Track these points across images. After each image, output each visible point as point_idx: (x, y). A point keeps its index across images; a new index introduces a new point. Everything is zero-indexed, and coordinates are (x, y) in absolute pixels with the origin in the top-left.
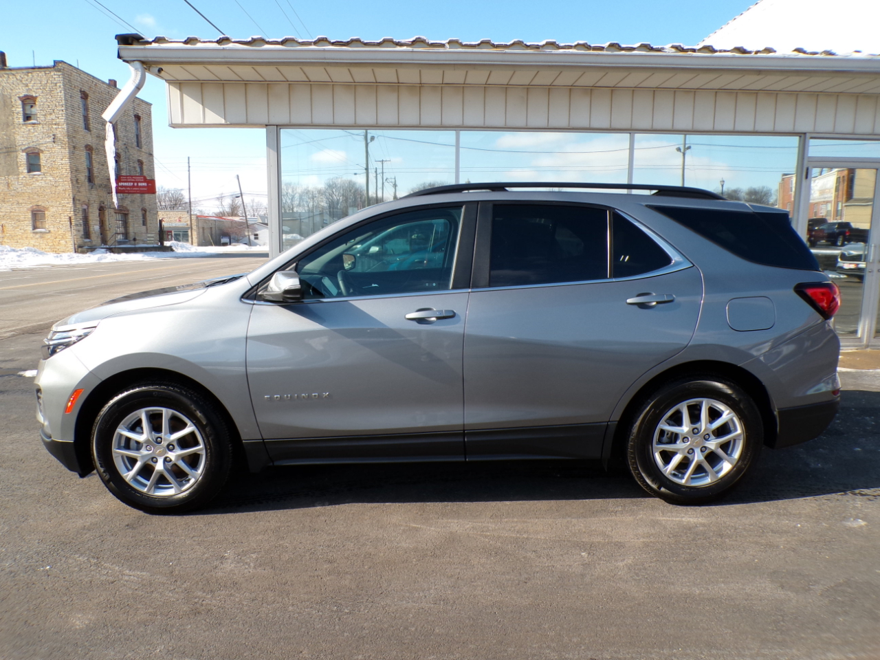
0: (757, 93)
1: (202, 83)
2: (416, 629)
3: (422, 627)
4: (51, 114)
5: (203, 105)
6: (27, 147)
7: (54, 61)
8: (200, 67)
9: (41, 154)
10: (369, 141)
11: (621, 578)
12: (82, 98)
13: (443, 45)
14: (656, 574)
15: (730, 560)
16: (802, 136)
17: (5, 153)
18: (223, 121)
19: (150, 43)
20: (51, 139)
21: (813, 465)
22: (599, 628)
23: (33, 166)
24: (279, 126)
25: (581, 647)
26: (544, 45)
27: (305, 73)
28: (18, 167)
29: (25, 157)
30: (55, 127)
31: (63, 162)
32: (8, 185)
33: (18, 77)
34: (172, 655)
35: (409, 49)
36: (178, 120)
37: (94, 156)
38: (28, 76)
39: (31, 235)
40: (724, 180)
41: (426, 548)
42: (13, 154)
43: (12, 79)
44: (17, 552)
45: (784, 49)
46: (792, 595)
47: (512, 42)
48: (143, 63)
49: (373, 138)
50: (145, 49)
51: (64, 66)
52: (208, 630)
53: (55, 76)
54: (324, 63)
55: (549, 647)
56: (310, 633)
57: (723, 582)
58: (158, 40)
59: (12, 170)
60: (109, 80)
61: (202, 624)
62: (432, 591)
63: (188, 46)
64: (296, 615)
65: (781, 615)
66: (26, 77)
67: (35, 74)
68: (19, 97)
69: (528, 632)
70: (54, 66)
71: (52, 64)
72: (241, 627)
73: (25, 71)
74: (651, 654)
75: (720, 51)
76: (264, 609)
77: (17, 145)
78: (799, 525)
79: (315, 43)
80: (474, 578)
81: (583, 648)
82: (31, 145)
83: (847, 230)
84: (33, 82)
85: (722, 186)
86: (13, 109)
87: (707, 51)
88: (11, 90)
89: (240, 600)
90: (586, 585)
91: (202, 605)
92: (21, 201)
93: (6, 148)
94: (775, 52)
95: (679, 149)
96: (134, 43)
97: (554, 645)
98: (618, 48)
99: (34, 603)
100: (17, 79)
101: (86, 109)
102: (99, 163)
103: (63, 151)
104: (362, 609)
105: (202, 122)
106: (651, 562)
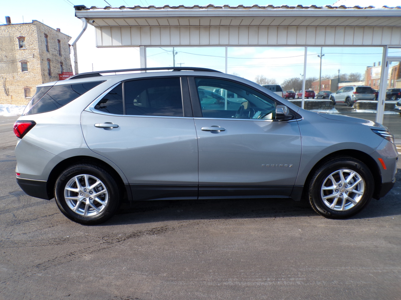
0: (364, 27)
1: (111, 27)
2: (233, 260)
3: (235, 259)
4: (32, 45)
5: (111, 37)
6: (21, 60)
7: (33, 20)
8: (111, 20)
9: (28, 63)
10: (175, 54)
11: (318, 239)
12: (45, 37)
13: (221, 7)
14: (333, 238)
15: (365, 232)
16: (385, 46)
17: (11, 63)
18: (121, 45)
19: (89, 9)
20: (32, 56)
21: (395, 194)
22: (312, 259)
23: (24, 68)
24: (146, 46)
25: (305, 266)
26: (267, 7)
27: (158, 22)
28: (17, 69)
29: (21, 65)
30: (33, 50)
31: (38, 66)
32: (13, 78)
33: (16, 28)
34: (130, 270)
35: (206, 9)
36: (100, 44)
37: (51, 64)
38: (21, 27)
39: (25, 100)
40: (340, 69)
41: (230, 228)
42: (15, 63)
43: (14, 29)
44: (53, 231)
45: (378, 6)
46: (395, 246)
47: (253, 5)
48: (86, 18)
49: (176, 53)
50: (87, 12)
51: (37, 22)
52: (143, 260)
53: (33, 27)
54: (167, 17)
55: (292, 266)
56: (187, 262)
57: (363, 241)
58: (93, 8)
59: (15, 70)
60: (57, 29)
61: (140, 258)
62: (236, 245)
63: (106, 10)
64: (180, 255)
65: (391, 254)
66: (20, 28)
67: (24, 26)
68: (17, 37)
69: (281, 260)
70: (33, 23)
71: (31, 22)
72: (157, 259)
73: (19, 25)
74: (337, 269)
75: (349, 8)
76: (165, 252)
77: (17, 59)
78: (393, 218)
79: (163, 8)
80: (254, 240)
81: (307, 267)
82: (23, 59)
83: (399, 92)
84: (23, 30)
85: (339, 72)
86: (15, 43)
87: (342, 8)
88: (13, 34)
89: (154, 249)
90: (303, 242)
91: (138, 251)
92: (19, 85)
93: (12, 61)
94: (374, 7)
95: (319, 56)
96: (82, 9)
97: (294, 266)
98: (301, 7)
99: (66, 250)
100: (16, 29)
101: (47, 42)
102: (53, 67)
103: (38, 61)
104: (207, 252)
105: (111, 45)
106: (330, 233)
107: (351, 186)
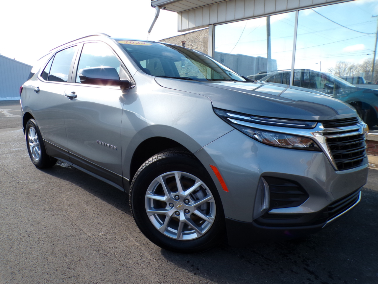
5: (188, 20)
8: (178, 3)
18: (194, 26)
24: (214, 25)
36: (180, 29)
48: (159, 6)
105: (187, 28)
107: (195, 203)
